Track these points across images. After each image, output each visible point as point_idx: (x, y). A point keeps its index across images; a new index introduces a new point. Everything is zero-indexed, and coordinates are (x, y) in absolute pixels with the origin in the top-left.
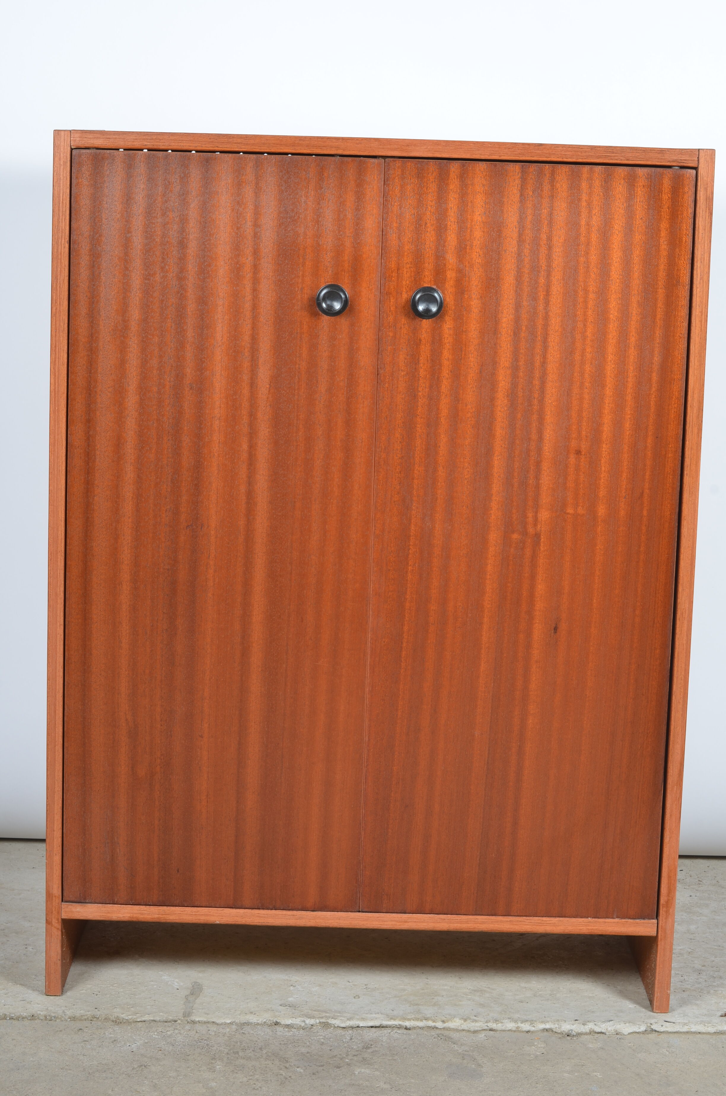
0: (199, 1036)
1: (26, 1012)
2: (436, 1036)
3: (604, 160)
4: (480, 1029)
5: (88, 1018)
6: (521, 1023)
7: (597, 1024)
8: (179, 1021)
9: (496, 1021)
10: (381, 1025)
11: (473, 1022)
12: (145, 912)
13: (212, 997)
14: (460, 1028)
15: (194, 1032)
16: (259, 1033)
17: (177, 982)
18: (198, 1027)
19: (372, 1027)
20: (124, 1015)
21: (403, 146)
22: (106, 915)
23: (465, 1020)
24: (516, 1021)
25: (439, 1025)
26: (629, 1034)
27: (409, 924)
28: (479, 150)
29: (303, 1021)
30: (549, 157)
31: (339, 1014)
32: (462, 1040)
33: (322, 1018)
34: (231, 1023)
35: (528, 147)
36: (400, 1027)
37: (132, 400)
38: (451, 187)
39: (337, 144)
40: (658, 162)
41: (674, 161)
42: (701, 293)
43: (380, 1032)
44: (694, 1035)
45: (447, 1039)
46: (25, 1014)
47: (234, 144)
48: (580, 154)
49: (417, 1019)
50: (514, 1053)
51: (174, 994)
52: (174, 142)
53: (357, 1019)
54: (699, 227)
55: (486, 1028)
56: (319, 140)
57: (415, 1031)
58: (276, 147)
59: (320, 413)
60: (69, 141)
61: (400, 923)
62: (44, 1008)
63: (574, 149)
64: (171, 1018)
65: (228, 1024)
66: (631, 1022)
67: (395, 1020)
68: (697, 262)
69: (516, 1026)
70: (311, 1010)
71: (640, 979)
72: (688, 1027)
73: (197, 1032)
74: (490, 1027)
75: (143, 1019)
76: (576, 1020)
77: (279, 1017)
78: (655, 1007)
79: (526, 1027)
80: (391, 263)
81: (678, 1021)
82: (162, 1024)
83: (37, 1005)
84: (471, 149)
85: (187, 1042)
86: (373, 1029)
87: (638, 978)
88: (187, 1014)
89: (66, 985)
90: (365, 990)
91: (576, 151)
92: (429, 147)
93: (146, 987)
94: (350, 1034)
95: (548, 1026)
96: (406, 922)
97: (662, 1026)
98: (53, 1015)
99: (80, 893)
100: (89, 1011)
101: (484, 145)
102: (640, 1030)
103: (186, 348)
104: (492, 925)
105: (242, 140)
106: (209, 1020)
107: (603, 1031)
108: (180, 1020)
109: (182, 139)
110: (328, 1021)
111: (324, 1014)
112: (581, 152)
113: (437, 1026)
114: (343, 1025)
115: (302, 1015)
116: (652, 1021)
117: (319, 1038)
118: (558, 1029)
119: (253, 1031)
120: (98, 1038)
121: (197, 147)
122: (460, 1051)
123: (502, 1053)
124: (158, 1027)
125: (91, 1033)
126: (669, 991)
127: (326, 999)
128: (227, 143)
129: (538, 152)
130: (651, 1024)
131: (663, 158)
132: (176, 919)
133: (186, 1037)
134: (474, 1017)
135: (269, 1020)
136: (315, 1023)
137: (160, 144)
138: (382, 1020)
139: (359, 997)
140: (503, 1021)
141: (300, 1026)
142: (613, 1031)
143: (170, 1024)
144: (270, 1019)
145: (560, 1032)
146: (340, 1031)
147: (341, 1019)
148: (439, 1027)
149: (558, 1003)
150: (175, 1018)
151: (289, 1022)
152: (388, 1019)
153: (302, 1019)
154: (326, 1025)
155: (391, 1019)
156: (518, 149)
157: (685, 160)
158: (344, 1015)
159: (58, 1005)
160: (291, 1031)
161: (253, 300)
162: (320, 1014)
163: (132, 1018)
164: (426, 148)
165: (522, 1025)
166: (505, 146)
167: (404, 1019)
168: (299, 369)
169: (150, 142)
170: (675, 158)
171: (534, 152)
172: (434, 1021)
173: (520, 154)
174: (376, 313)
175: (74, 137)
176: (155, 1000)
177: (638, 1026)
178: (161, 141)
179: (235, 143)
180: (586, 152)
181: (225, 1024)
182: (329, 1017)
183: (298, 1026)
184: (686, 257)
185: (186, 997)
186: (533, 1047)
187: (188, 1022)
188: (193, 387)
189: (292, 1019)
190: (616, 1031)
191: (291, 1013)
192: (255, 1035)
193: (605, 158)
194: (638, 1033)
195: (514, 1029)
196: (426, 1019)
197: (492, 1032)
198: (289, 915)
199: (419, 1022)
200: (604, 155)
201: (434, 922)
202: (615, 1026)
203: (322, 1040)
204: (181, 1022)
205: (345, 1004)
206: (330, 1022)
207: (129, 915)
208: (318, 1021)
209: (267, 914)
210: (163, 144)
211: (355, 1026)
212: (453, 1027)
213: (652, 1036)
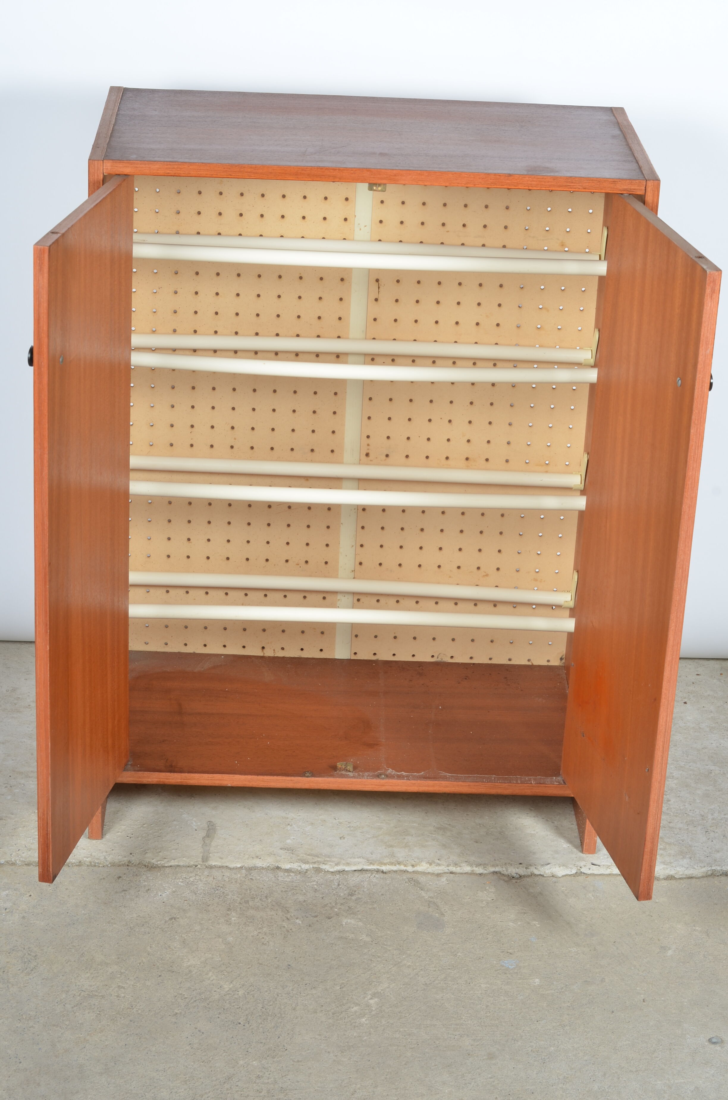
0: (216, 883)
1: (74, 859)
2: (407, 880)
4: (443, 872)
5: (125, 863)
6: (476, 867)
7: (537, 867)
8: (199, 866)
9: (456, 864)
10: (362, 869)
11: (436, 866)
12: (170, 778)
13: (225, 838)
14: (426, 871)
15: (211, 879)
16: (264, 879)
17: (195, 822)
18: (215, 873)
19: (355, 871)
20: (154, 860)
21: (391, 175)
22: (137, 779)
23: (431, 864)
24: (471, 866)
25: (410, 869)
26: (563, 876)
27: (386, 787)
28: (456, 180)
29: (299, 866)
31: (328, 859)
32: (428, 885)
33: (315, 863)
34: (241, 868)
36: (378, 871)
39: (334, 173)
40: (611, 191)
41: (624, 190)
43: (362, 876)
44: (615, 877)
45: (417, 883)
46: (74, 861)
48: (543, 183)
49: (391, 864)
50: (470, 899)
51: (193, 836)
53: (343, 864)
55: (448, 871)
56: (318, 170)
57: (390, 875)
60: (102, 169)
61: (378, 787)
62: (89, 853)
63: (538, 179)
64: (192, 863)
65: (239, 868)
66: (564, 865)
67: (373, 864)
69: (472, 869)
70: (306, 854)
71: (573, 813)
72: (610, 870)
73: (214, 878)
74: (451, 870)
75: (170, 864)
76: (520, 864)
77: (280, 862)
78: (584, 850)
79: (479, 870)
81: (603, 863)
82: (185, 869)
83: (83, 851)
85: (207, 890)
86: (356, 874)
87: (572, 811)
88: (205, 859)
89: (104, 826)
90: (349, 829)
91: (540, 181)
92: (413, 177)
93: (170, 828)
94: (337, 879)
95: (497, 869)
96: (384, 785)
97: (589, 869)
98: (97, 862)
100: (125, 857)
102: (572, 873)
104: (454, 789)
105: (252, 169)
106: (223, 865)
107: (542, 873)
108: (199, 864)
110: (320, 866)
111: (316, 859)
112: (545, 182)
113: (408, 870)
114: (331, 870)
115: (299, 860)
116: (582, 864)
117: (313, 885)
118: (505, 872)
119: (259, 876)
120: (135, 887)
122: (426, 898)
123: (460, 899)
124: (182, 873)
125: (129, 880)
126: (596, 838)
127: (317, 840)
129: (508, 181)
130: (581, 867)
131: (615, 187)
132: (195, 783)
133: (206, 884)
134: (438, 860)
136: (309, 868)
137: (181, 172)
138: (363, 865)
139: (344, 838)
140: (461, 865)
142: (550, 874)
143: (192, 869)
144: (273, 863)
145: (507, 874)
146: (329, 876)
147: (330, 864)
148: (410, 871)
149: (506, 842)
150: (196, 863)
151: (288, 866)
152: (368, 864)
153: (299, 864)
154: (318, 870)
155: (371, 863)
156: (491, 179)
157: (634, 189)
158: (333, 860)
159: (100, 850)
160: (290, 875)
162: (313, 859)
163: (160, 863)
165: (477, 869)
167: (382, 864)
169: (172, 171)
170: (625, 187)
172: (405, 866)
173: (492, 183)
175: (106, 166)
176: (178, 844)
177: (570, 869)
178: (182, 170)
179: (246, 172)
180: (548, 182)
181: (236, 869)
182: (321, 862)
183: (296, 870)
185: (204, 838)
186: (485, 892)
187: (206, 867)
189: (290, 864)
190: (552, 873)
191: (289, 857)
192: (261, 882)
194: (570, 875)
195: (470, 872)
196: (399, 864)
197: (452, 875)
198: (288, 780)
199: (393, 866)
200: (564, 184)
201: (406, 786)
202: (551, 869)
203: (315, 886)
204: (201, 866)
205: (333, 846)
206: (321, 867)
207: (156, 780)
208: (311, 866)
209: (270, 779)
211: (341, 870)
212: (420, 870)
213: (581, 878)
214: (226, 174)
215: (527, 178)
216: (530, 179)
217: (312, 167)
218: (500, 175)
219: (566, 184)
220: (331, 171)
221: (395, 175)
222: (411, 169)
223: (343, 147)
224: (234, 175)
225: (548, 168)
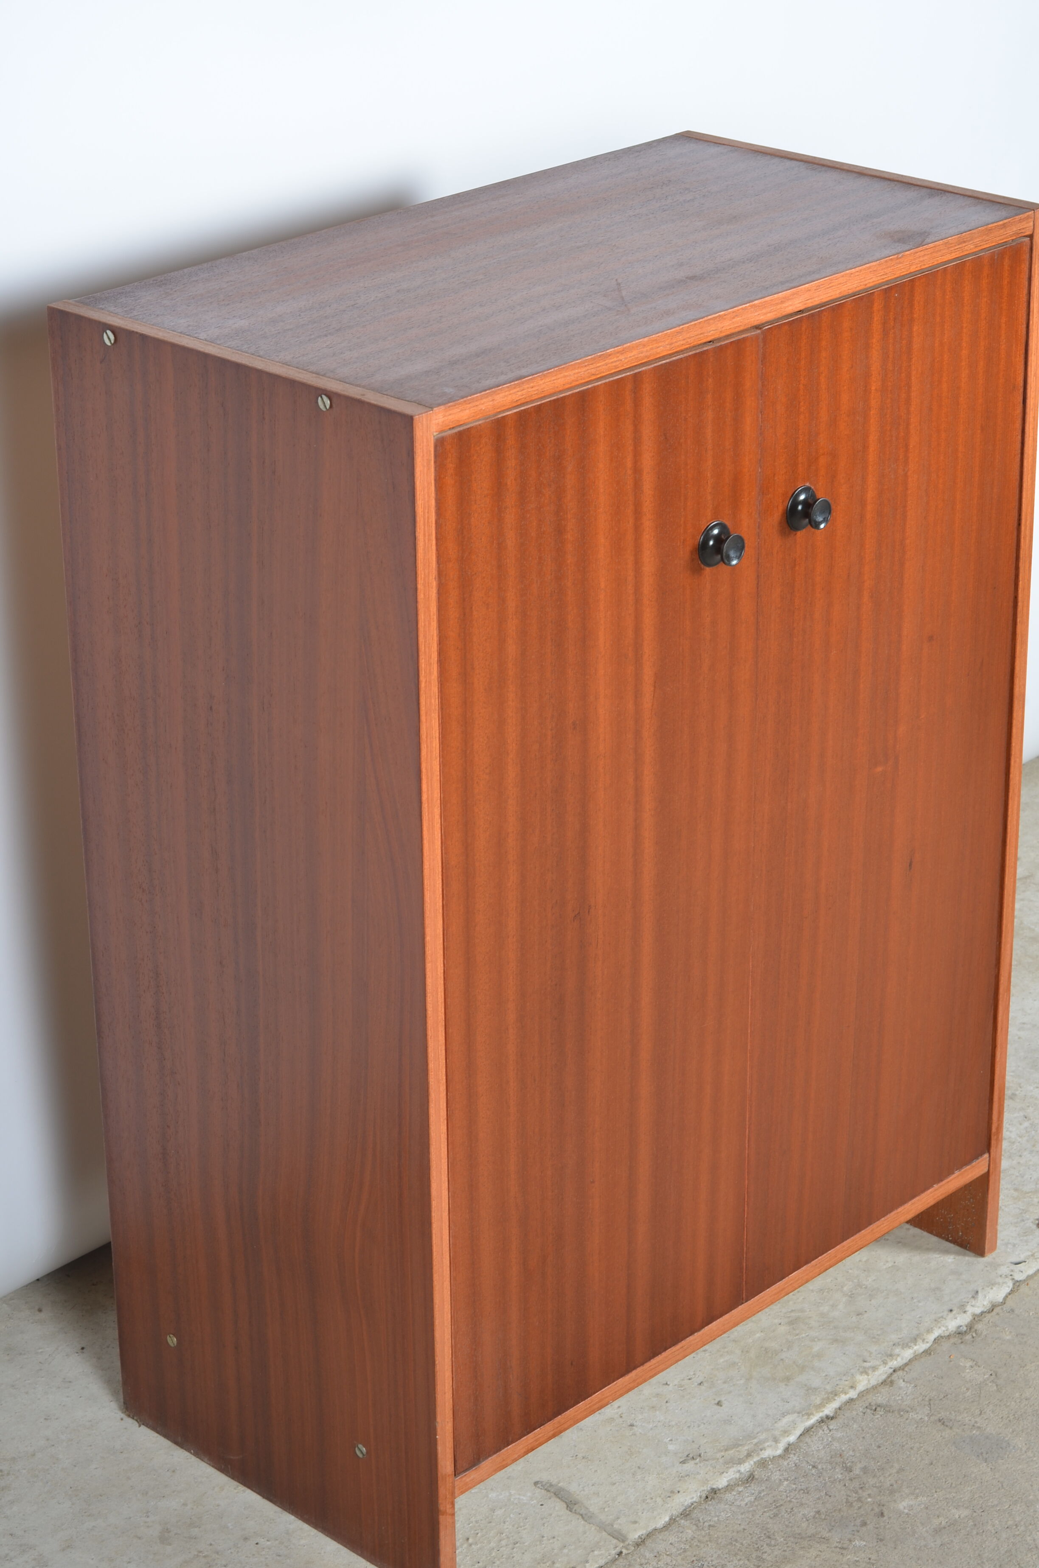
0: (683, 1559)
2: (870, 1411)
4: (887, 1375)
6: (913, 1345)
7: (971, 1304)
8: (625, 1551)
9: (891, 1356)
10: (806, 1428)
11: (874, 1371)
13: (593, 1494)
14: (869, 1386)
15: (667, 1557)
16: (723, 1515)
18: (658, 1546)
19: (801, 1436)
21: (778, 304)
22: (501, 1464)
23: (864, 1373)
24: (907, 1346)
25: (853, 1394)
26: (1005, 1299)
29: (737, 1472)
30: (908, 270)
31: (756, 1441)
32: (899, 1401)
33: (749, 1455)
34: (673, 1519)
36: (824, 1420)
37: (512, 772)
38: (824, 343)
41: (1014, 234)
42: (1034, 393)
43: (816, 1438)
45: (883, 1407)
49: (827, 1400)
51: (553, 1515)
53: (779, 1435)
54: (1033, 311)
55: (891, 1370)
57: (842, 1417)
59: (704, 700)
60: (432, 426)
63: (929, 251)
64: (613, 1553)
65: (671, 1521)
67: (812, 1414)
68: (1031, 356)
69: (912, 1350)
70: (722, 1450)
73: (669, 1555)
74: (893, 1367)
76: (949, 1310)
77: (705, 1481)
78: (986, 1250)
79: (921, 1347)
80: (768, 469)
86: (809, 1439)
88: (619, 1536)
90: (704, 1387)
93: (507, 1524)
94: (801, 1460)
95: (935, 1334)
96: (783, 1289)
97: (1018, 1271)
99: (474, 1455)
101: (850, 274)
102: (1010, 1289)
103: (568, 674)
106: (649, 1529)
107: (983, 1309)
108: (623, 1549)
110: (760, 1456)
111: (744, 1450)
113: (852, 1397)
114: (779, 1452)
115: (724, 1464)
117: (788, 1486)
118: (946, 1332)
119: (713, 1517)
121: (571, 383)
122: (926, 1418)
123: (961, 1396)
126: (997, 1226)
127: (699, 1425)
130: (1011, 1275)
131: (1005, 233)
134: (866, 1363)
135: (703, 1491)
136: (750, 1467)
137: (533, 393)
138: (802, 1422)
139: (721, 1402)
140: (897, 1352)
141: (736, 1478)
142: (989, 1305)
143: (624, 1561)
144: (702, 1488)
145: (951, 1334)
146: (784, 1463)
147: (767, 1446)
148: (854, 1397)
150: (618, 1550)
151: (724, 1481)
152: (805, 1417)
153: (734, 1469)
154: (765, 1463)
155: (808, 1415)
157: (1023, 228)
158: (760, 1438)
160: (741, 1491)
161: (635, 578)
162: (739, 1451)
164: (799, 299)
165: (916, 1346)
166: (870, 269)
167: (819, 1407)
168: (683, 651)
170: (1015, 229)
172: (844, 1393)
175: (436, 420)
177: (1005, 1285)
181: (670, 1524)
182: (754, 1450)
183: (738, 1479)
184: (1021, 352)
187: (635, 1546)
188: (577, 725)
189: (723, 1475)
190: (992, 1302)
191: (709, 1468)
192: (728, 1522)
193: (957, 252)
194: (1011, 1292)
195: (913, 1356)
196: (832, 1395)
197: (899, 1372)
199: (831, 1402)
202: (987, 1298)
203: (794, 1486)
204: (627, 1550)
205: (728, 1421)
206: (763, 1457)
208: (752, 1463)
211: (788, 1446)
212: (865, 1388)
213: (1024, 1289)
214: (587, 375)
216: (921, 253)
221: (779, 301)
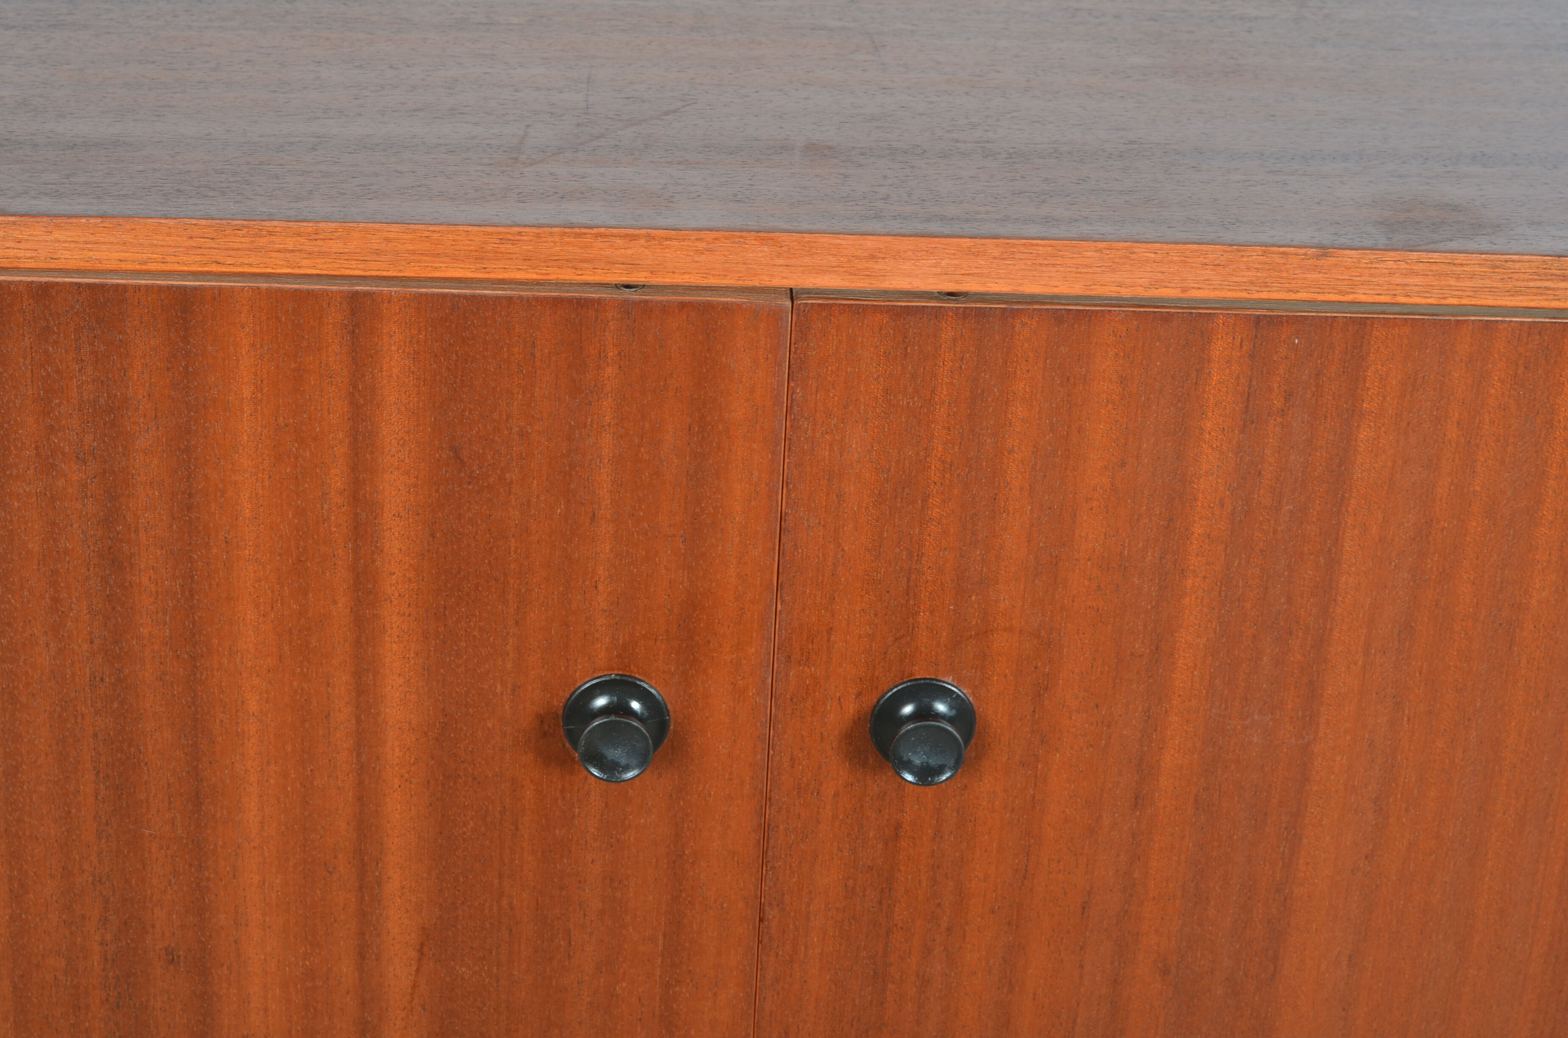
3: (1532, 300)
21: (857, 257)
30: (1348, 293)
35: (1282, 261)
38: (1023, 386)
39: (629, 252)
47: (274, 254)
48: (1452, 282)
52: (66, 249)
58: (419, 261)
59: (580, 1023)
63: (1434, 267)
80: (807, 612)
84: (1087, 266)
92: (944, 263)
101: (1134, 256)
103: (150, 852)
105: (302, 240)
109: (92, 238)
121: (145, 263)
128: (249, 250)
129: (1316, 276)
137: (21, 254)
156: (1248, 269)
161: (359, 721)
164: (936, 266)
166: (1201, 259)
168: (512, 908)
171: (1301, 275)
173: (1252, 283)
174: (759, 757)
178: (21, 246)
180: (1472, 276)
188: (179, 957)
193: (1536, 295)
200: (1532, 284)
210: (29, 254)
214: (198, 258)
215: (1390, 264)
216: (1403, 265)
217: (539, 226)
218: (1284, 253)
219: (1538, 284)
220: (619, 242)
221: (872, 257)
222: (933, 227)
223: (667, 113)
224: (230, 261)
225: (1456, 208)
